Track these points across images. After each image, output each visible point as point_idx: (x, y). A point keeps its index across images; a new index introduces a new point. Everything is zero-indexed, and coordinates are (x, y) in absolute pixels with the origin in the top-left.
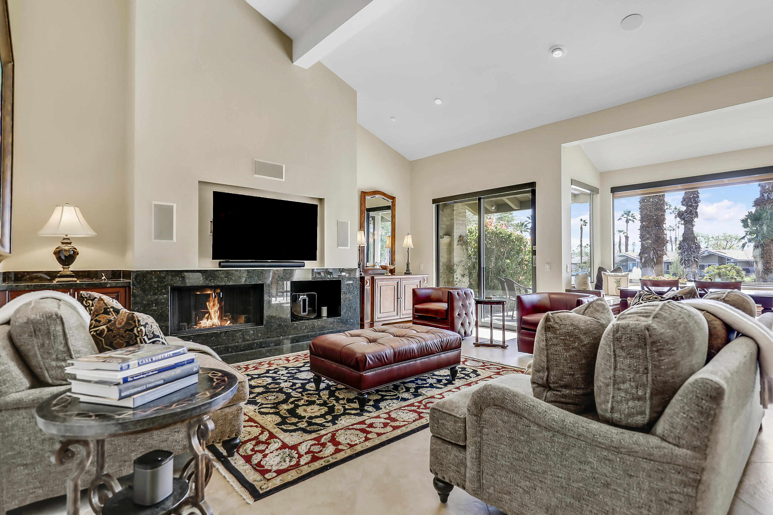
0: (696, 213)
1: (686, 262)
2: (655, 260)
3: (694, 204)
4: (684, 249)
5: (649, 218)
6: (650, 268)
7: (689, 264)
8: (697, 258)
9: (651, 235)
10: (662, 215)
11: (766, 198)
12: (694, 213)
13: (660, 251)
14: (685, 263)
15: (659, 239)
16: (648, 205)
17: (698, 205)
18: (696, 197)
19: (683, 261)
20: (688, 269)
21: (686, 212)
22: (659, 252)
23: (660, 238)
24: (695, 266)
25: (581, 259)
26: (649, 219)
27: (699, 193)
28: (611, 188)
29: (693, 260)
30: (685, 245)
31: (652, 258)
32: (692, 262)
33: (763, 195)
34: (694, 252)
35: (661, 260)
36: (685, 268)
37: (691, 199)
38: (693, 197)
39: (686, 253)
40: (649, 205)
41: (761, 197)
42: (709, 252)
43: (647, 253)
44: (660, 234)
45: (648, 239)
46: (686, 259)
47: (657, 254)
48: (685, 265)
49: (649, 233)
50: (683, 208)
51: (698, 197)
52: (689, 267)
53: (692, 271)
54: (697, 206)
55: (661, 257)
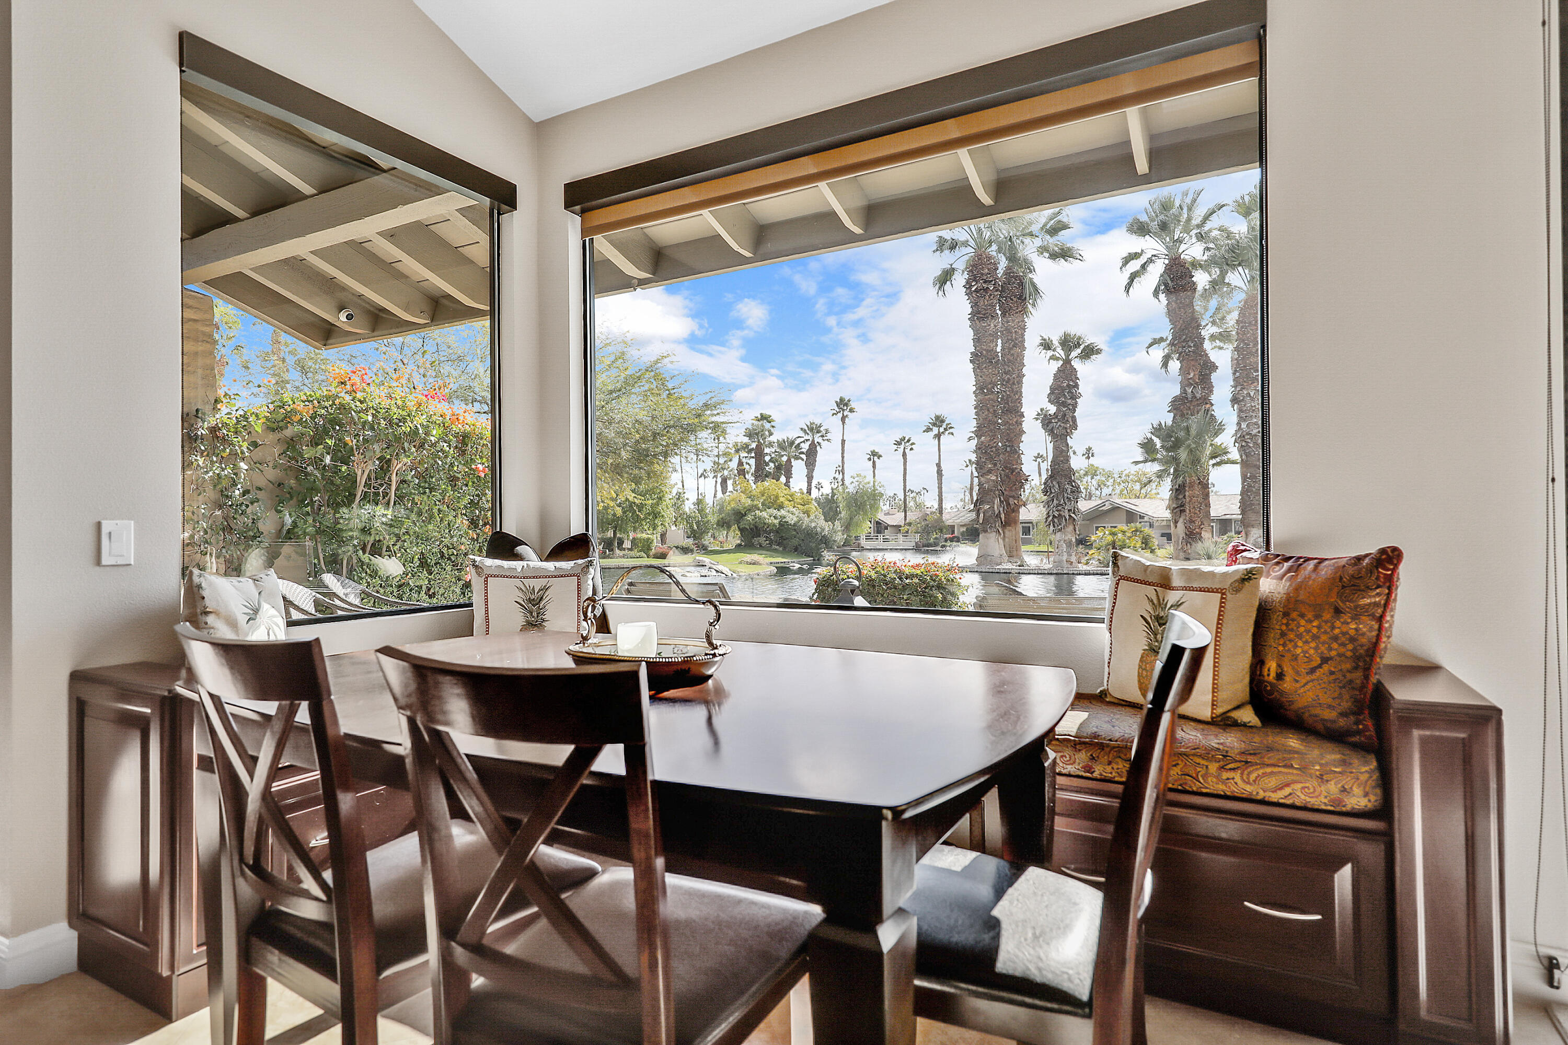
0: (1074, 419)
1: (1056, 520)
2: (1003, 516)
3: (1069, 401)
4: (1051, 492)
5: (992, 427)
6: (995, 534)
7: (1060, 524)
8: (1074, 513)
9: (995, 465)
10: (1016, 422)
11: (1189, 396)
12: (1070, 420)
13: (1013, 497)
14: (1054, 522)
15: (1012, 473)
16: (990, 399)
17: (1076, 403)
18: (1074, 387)
19: (1051, 518)
20: (1058, 534)
21: (1057, 417)
22: (1011, 501)
23: (1013, 471)
24: (1071, 528)
25: (905, 517)
26: (991, 431)
27: (1078, 379)
28: (568, 187)
29: (1067, 517)
30: (1054, 486)
31: (997, 512)
32: (1066, 520)
33: (1185, 390)
34: (1069, 499)
35: (1016, 516)
36: (1054, 532)
37: (1063, 389)
38: (1068, 385)
39: (1055, 501)
40: (992, 400)
41: (1181, 393)
42: (1112, 503)
43: (988, 503)
44: (1014, 463)
45: (990, 471)
46: (1056, 514)
47: (1008, 504)
48: (1054, 527)
49: (991, 459)
50: (1052, 409)
51: (1077, 386)
52: (1060, 530)
53: (1066, 538)
54: (1075, 406)
55: (1015, 510)
